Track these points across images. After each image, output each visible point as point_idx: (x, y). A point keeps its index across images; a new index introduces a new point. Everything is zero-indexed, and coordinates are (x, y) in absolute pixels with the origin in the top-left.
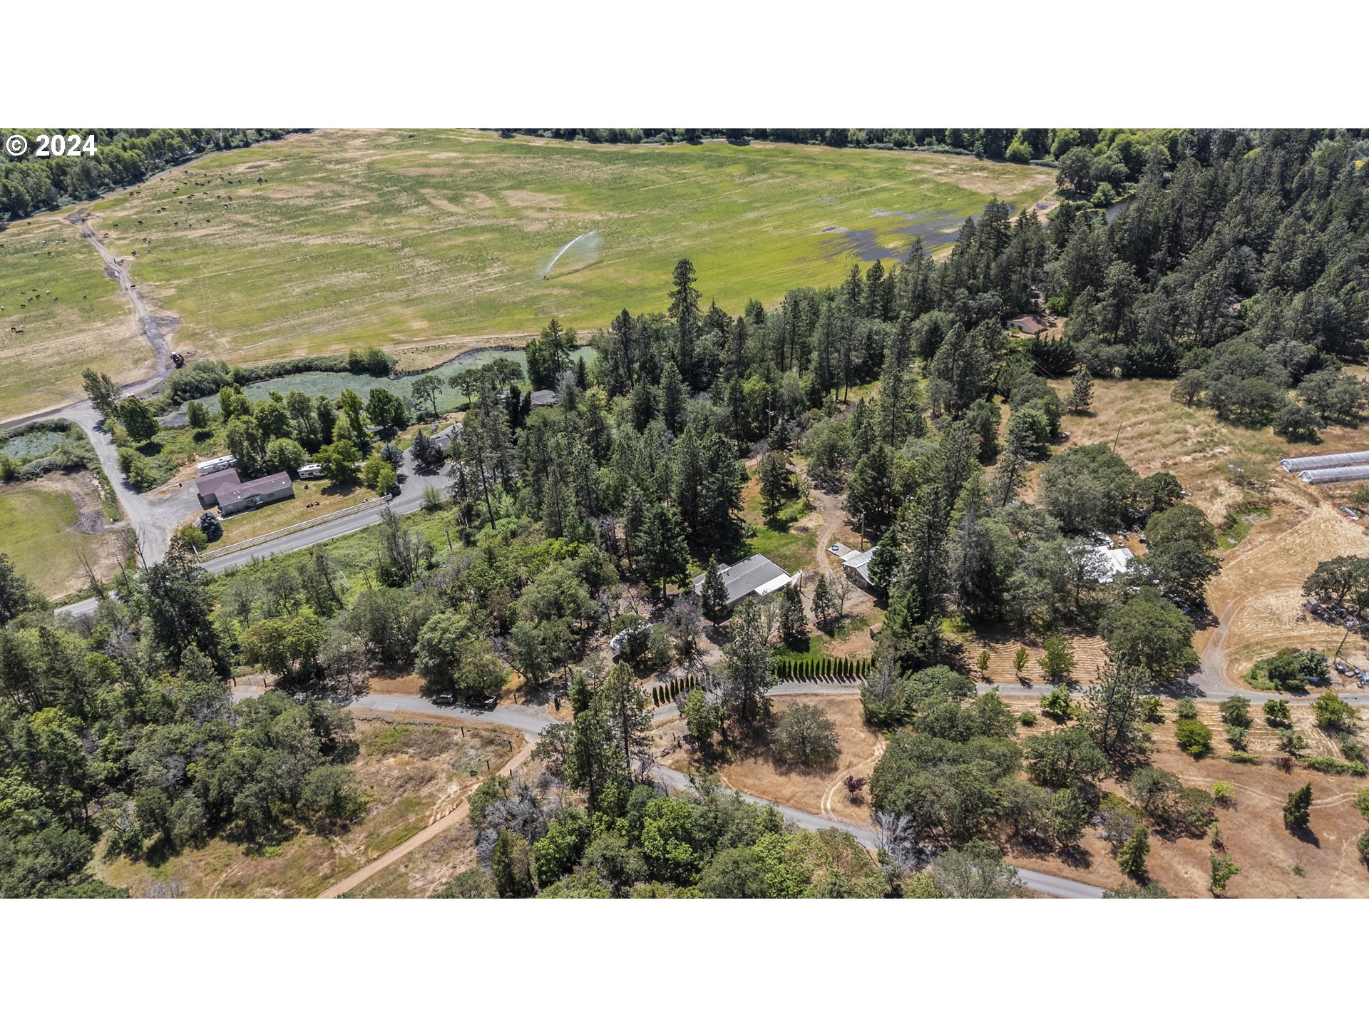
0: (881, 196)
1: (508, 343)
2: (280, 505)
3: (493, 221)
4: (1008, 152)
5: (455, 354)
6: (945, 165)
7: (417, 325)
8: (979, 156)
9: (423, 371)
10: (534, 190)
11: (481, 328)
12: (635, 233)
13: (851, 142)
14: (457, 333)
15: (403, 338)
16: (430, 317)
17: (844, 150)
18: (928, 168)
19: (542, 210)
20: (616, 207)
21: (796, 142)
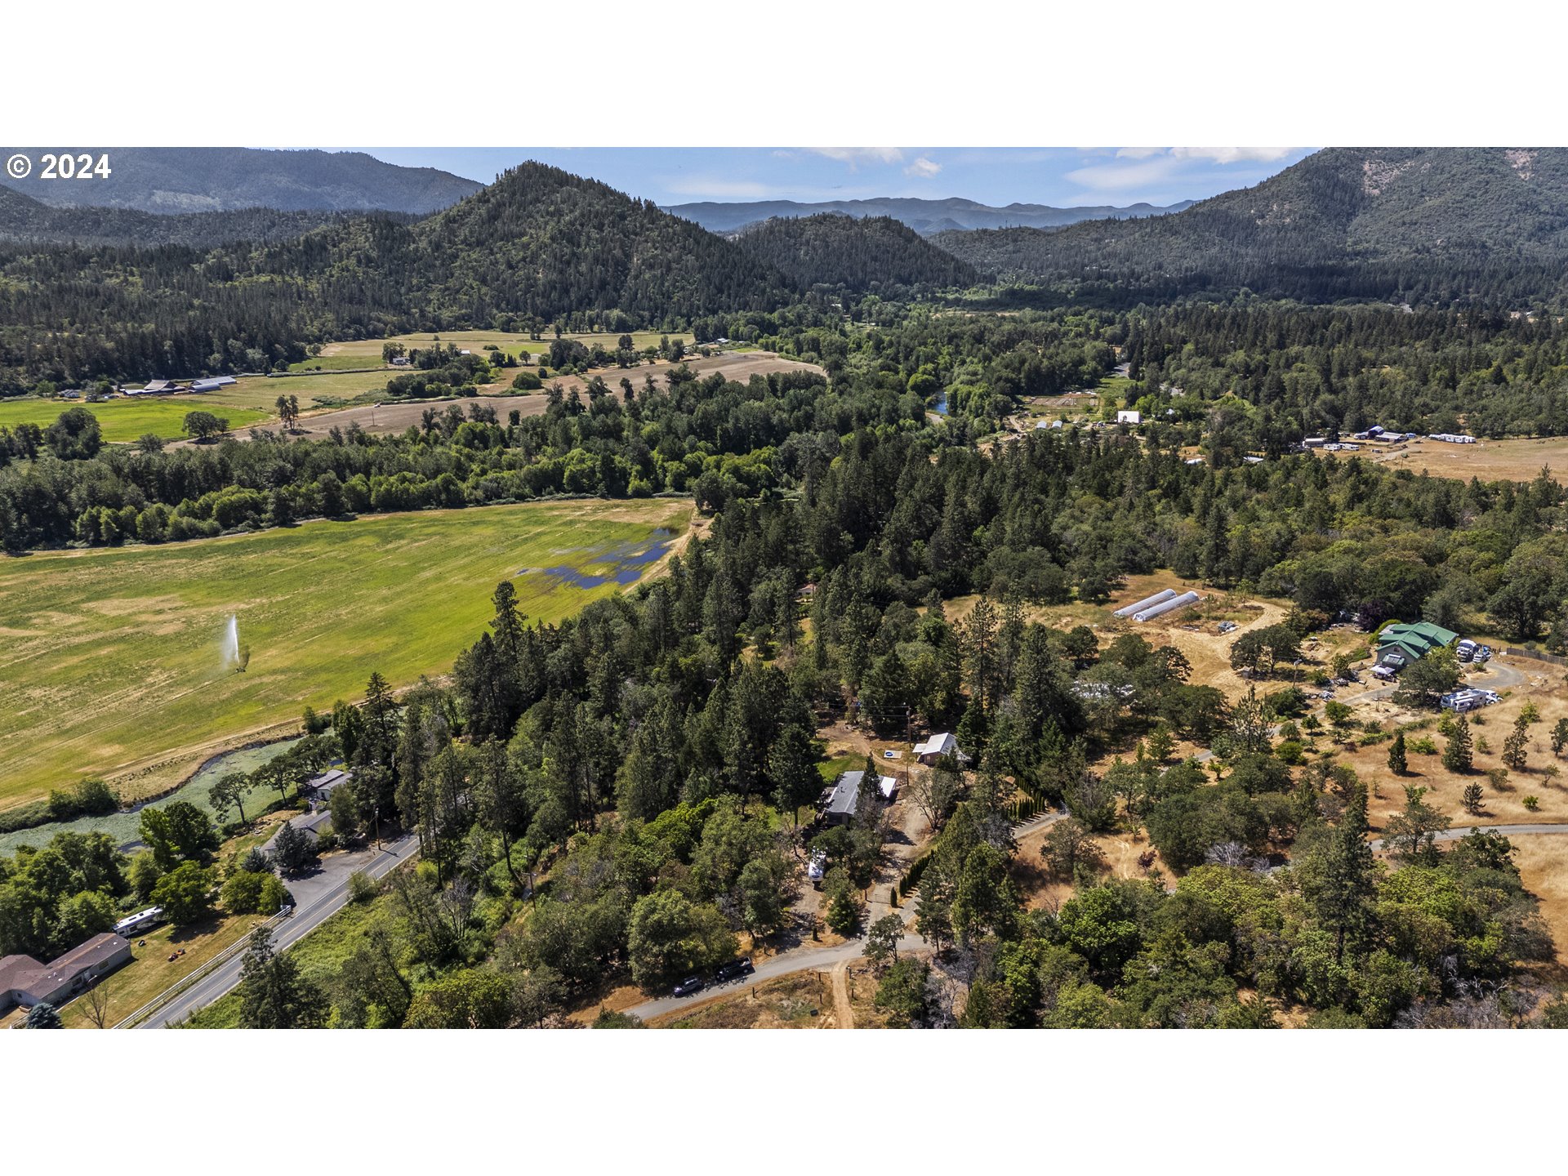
0: (544, 539)
1: (257, 738)
2: (123, 972)
3: (100, 635)
4: (630, 490)
5: (194, 767)
6: (580, 508)
7: (107, 751)
8: (603, 496)
9: (167, 794)
10: (124, 597)
11: (204, 734)
12: (309, 610)
13: (470, 502)
14: (176, 745)
15: (98, 770)
16: (121, 739)
17: (467, 510)
18: (566, 512)
19: (160, 612)
20: (256, 593)
21: (409, 510)
